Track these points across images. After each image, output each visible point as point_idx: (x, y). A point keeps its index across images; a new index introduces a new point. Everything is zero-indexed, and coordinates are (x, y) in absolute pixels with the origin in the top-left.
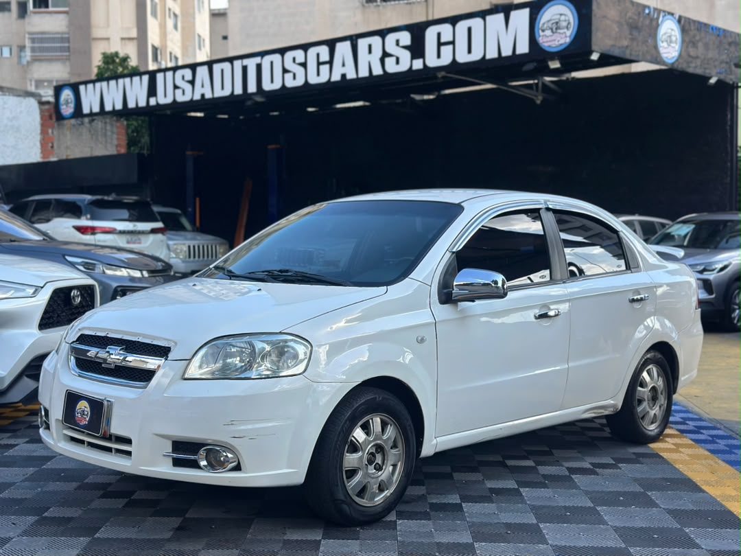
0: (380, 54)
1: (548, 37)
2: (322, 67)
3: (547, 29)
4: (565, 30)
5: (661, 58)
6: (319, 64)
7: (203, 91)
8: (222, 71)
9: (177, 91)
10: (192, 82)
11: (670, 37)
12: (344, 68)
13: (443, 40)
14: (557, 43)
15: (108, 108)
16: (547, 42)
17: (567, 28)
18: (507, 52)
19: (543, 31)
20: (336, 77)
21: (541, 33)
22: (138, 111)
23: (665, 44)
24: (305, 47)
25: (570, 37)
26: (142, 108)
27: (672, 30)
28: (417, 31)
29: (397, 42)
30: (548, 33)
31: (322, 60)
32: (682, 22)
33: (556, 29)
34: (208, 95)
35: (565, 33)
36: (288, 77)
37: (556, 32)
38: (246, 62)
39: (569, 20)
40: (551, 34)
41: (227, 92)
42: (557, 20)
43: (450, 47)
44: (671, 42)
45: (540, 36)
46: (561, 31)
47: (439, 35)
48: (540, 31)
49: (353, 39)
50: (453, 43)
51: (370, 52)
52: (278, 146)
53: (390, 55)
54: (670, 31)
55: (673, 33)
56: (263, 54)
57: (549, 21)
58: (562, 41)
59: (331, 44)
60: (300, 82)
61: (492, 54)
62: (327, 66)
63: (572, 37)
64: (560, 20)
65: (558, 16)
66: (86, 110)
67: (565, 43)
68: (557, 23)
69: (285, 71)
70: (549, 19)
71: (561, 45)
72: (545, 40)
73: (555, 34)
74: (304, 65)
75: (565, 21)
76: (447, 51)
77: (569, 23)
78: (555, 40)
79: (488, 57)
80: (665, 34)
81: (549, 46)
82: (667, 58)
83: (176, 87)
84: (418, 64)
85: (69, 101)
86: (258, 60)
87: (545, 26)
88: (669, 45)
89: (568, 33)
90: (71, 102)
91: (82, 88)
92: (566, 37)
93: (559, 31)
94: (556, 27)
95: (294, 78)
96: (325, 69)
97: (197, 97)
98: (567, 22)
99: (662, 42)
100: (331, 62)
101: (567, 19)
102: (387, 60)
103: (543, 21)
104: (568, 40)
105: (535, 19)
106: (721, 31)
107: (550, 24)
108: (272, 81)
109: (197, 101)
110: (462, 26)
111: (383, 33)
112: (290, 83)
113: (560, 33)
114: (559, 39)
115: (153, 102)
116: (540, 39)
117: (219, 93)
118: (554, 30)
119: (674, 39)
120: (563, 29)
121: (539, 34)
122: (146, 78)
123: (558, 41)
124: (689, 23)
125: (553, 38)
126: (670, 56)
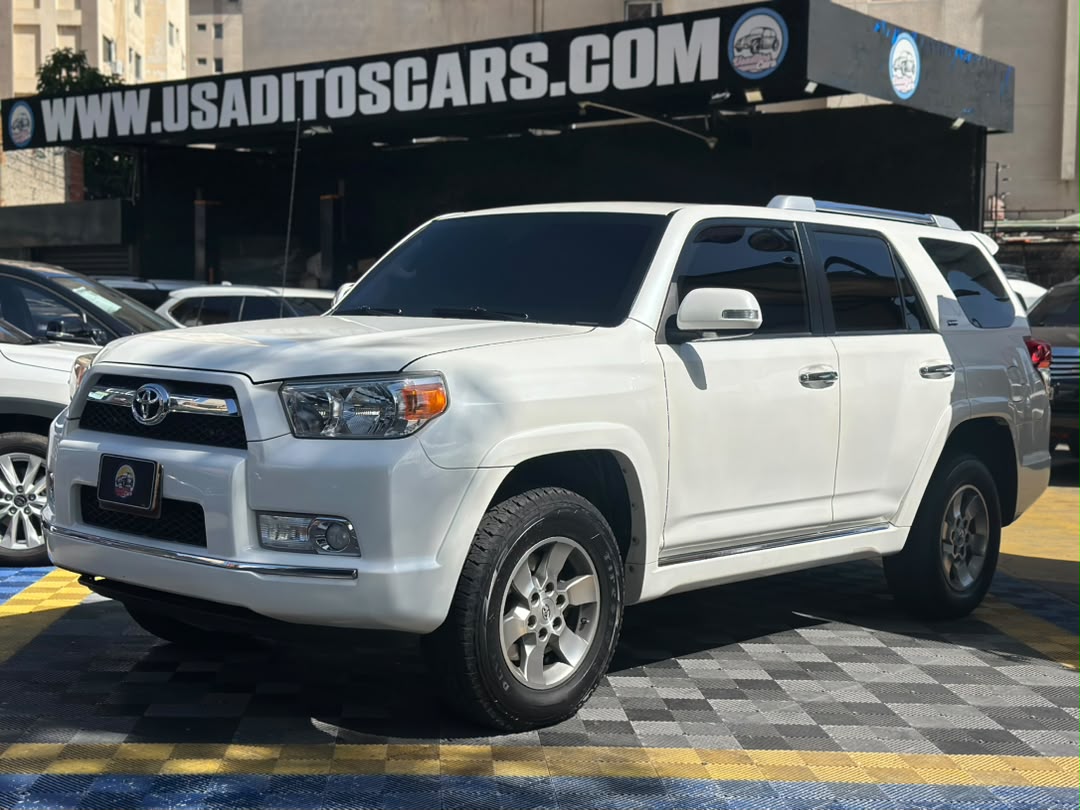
0: (502, 72)
1: (745, 58)
2: (416, 88)
3: (744, 48)
4: (771, 50)
5: (894, 92)
6: (412, 83)
7: (234, 115)
8: (265, 87)
9: (194, 114)
10: (218, 102)
11: (905, 62)
12: (449, 90)
13: (595, 56)
14: (758, 67)
15: (86, 134)
16: (744, 65)
17: (773, 47)
18: (687, 77)
19: (739, 50)
20: (437, 102)
21: (736, 53)
22: (132, 140)
23: (899, 73)
24: (391, 59)
25: (777, 59)
26: (140, 136)
27: (908, 53)
28: (559, 43)
29: (529, 57)
30: (746, 53)
31: (415, 77)
32: (922, 41)
33: (758, 48)
34: (243, 121)
35: (770, 54)
36: (365, 100)
37: (758, 53)
38: (301, 76)
39: (776, 37)
40: (750, 54)
41: (272, 117)
42: (759, 36)
43: (606, 67)
44: (906, 69)
45: (734, 57)
46: (765, 51)
47: (589, 49)
48: (735, 51)
49: (464, 51)
50: (609, 61)
51: (488, 69)
52: (336, 197)
53: (518, 75)
54: (905, 55)
55: (909, 57)
56: (327, 66)
57: (747, 37)
58: (765, 65)
59: (431, 56)
60: (382, 107)
61: (666, 79)
62: (424, 87)
63: (780, 61)
64: (762, 36)
65: (761, 31)
66: (51, 135)
67: (770, 68)
68: (759, 40)
69: (360, 91)
70: (747, 33)
71: (764, 70)
72: (742, 62)
73: (757, 55)
74: (389, 84)
76: (600, 73)
77: (776, 41)
78: (755, 64)
79: (660, 82)
80: (900, 58)
81: (748, 71)
82: (900, 91)
83: (192, 108)
84: (558, 90)
85: (25, 122)
86: (319, 74)
87: (743, 43)
88: (904, 75)
89: (775, 54)
90: (28, 125)
91: (45, 104)
92: (771, 59)
93: (761, 51)
94: (757, 45)
95: (375, 102)
96: (420, 91)
97: (225, 123)
98: (773, 40)
99: (896, 69)
100: (429, 82)
101: (773, 35)
102: (514, 82)
103: (738, 37)
104: (774, 64)
105: (728, 34)
106: (970, 56)
107: (749, 41)
108: (340, 105)
109: (225, 129)
110: (623, 39)
111: (507, 44)
112: (367, 108)
113: (762, 54)
114: (761, 62)
115: (156, 128)
116: (735, 61)
117: (258, 119)
118: (755, 48)
119: (910, 65)
120: (766, 48)
121: (733, 52)
122: (145, 94)
123: (761, 65)
124: (931, 45)
125: (752, 60)
126: (904, 89)
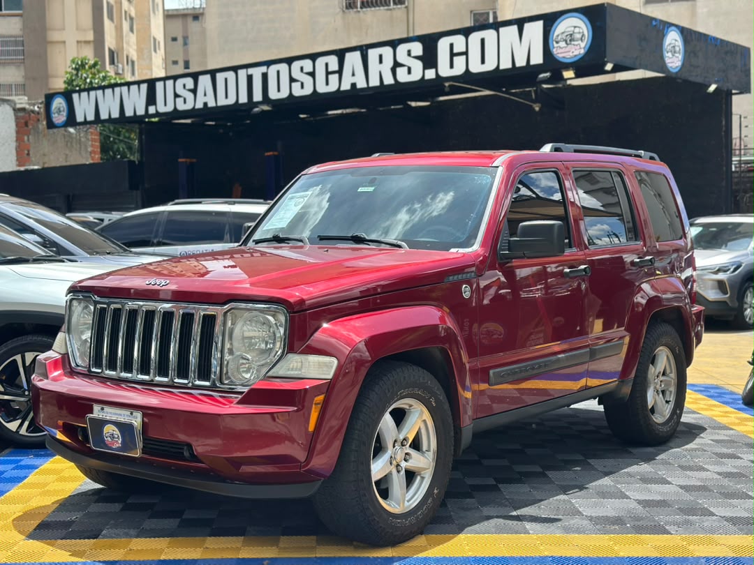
0: (391, 64)
1: (562, 48)
2: (331, 77)
3: (561, 41)
4: (580, 42)
5: (667, 67)
6: (328, 73)
7: (205, 99)
8: (226, 80)
9: (177, 99)
10: (194, 91)
11: (674, 47)
12: (353, 77)
13: (456, 51)
14: (571, 54)
15: (104, 116)
16: (561, 53)
17: (581, 40)
18: (521, 63)
19: (557, 42)
20: (346, 86)
21: (555, 45)
22: (136, 119)
23: (670, 55)
24: (313, 57)
25: (584, 48)
26: (141, 116)
27: (676, 40)
28: (430, 43)
29: (409, 53)
30: (562, 44)
31: (330, 69)
32: (685, 33)
33: (570, 40)
34: (211, 104)
35: (579, 44)
36: (296, 86)
37: (571, 44)
38: (251, 71)
39: (583, 32)
40: (566, 45)
41: (231, 101)
42: (571, 33)
43: (464, 57)
44: (675, 52)
45: (554, 48)
46: (576, 43)
47: (452, 46)
48: (554, 43)
49: (364, 50)
50: (466, 53)
51: (381, 61)
52: (276, 153)
53: (402, 65)
54: (674, 42)
55: (677, 43)
56: (269, 63)
57: (563, 33)
58: (576, 53)
59: (341, 54)
60: (308, 91)
61: (506, 64)
62: (337, 76)
63: (586, 49)
64: (574, 32)
65: (573, 29)
66: (80, 119)
67: (580, 54)
68: (571, 35)
69: (292, 80)
70: (563, 31)
71: (576, 56)
72: (560, 51)
73: (569, 46)
74: (312, 74)
75: (579, 33)
76: (460, 62)
77: (583, 35)
78: (569, 51)
79: (502, 67)
80: (670, 44)
81: (564, 57)
82: (672, 67)
83: (176, 96)
84: (430, 74)
85: (62, 109)
86: (264, 69)
87: (560, 37)
88: (673, 55)
89: (583, 45)
90: (64, 111)
91: (75, 96)
92: (580, 48)
93: (573, 43)
94: (570, 39)
95: (302, 87)
96: (334, 79)
97: (199, 105)
98: (581, 34)
99: (668, 52)
100: (340, 72)
101: (581, 31)
102: (399, 70)
103: (556, 34)
104: (582, 51)
105: (549, 31)
106: (719, 41)
107: (564, 36)
108: (279, 90)
109: (199, 110)
110: (475, 37)
111: (394, 44)
112: (298, 92)
113: (574, 45)
114: (573, 50)
115: (152, 110)
116: (554, 50)
117: (222, 102)
118: (568, 42)
119: (677, 49)
120: (577, 41)
121: (553, 45)
122: (144, 87)
123: (573, 52)
124: (691, 34)
125: (567, 49)
126: (674, 65)
